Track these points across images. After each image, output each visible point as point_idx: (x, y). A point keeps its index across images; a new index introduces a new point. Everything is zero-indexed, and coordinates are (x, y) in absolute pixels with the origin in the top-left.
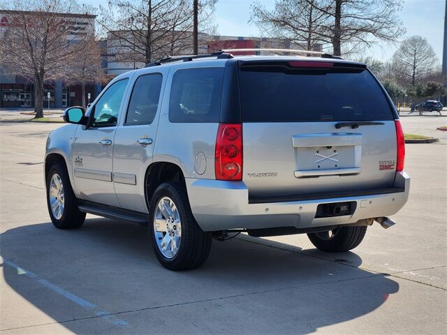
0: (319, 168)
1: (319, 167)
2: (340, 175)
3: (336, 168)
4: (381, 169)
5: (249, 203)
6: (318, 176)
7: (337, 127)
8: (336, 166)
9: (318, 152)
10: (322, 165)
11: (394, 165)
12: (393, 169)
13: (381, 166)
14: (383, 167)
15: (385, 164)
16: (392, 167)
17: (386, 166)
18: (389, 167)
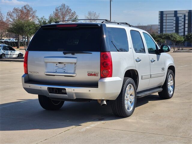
1: (56, 71)
5: (25, 83)
7: (65, 54)
8: (64, 72)
9: (57, 65)
10: (58, 71)
11: (98, 74)
12: (97, 76)
13: (88, 74)
14: (90, 75)
15: (91, 73)
16: (96, 75)
17: (92, 74)
18: (95, 75)
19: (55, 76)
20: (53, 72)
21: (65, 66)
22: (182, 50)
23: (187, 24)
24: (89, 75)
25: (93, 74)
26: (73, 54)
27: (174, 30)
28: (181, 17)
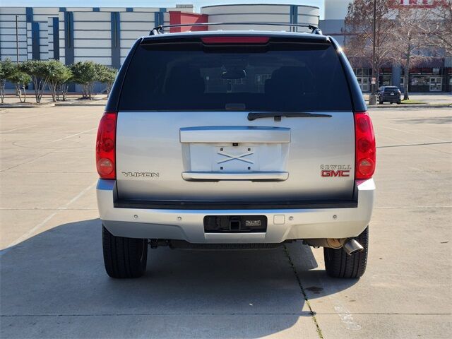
0: (221, 171)
1: (222, 168)
2: (254, 180)
3: (249, 171)
4: (323, 175)
5: (115, 207)
6: (217, 180)
7: (251, 118)
8: (249, 168)
9: (222, 150)
10: (226, 166)
11: (348, 171)
12: (348, 176)
13: (323, 172)
14: (328, 173)
15: (330, 169)
16: (344, 173)
17: (333, 171)
18: (340, 173)
19: (220, 181)
20: (210, 170)
21: (250, 153)
22: (64, 100)
23: (64, 41)
24: (325, 173)
25: (336, 171)
26: (278, 118)
27: (29, 54)
28: (47, 22)
